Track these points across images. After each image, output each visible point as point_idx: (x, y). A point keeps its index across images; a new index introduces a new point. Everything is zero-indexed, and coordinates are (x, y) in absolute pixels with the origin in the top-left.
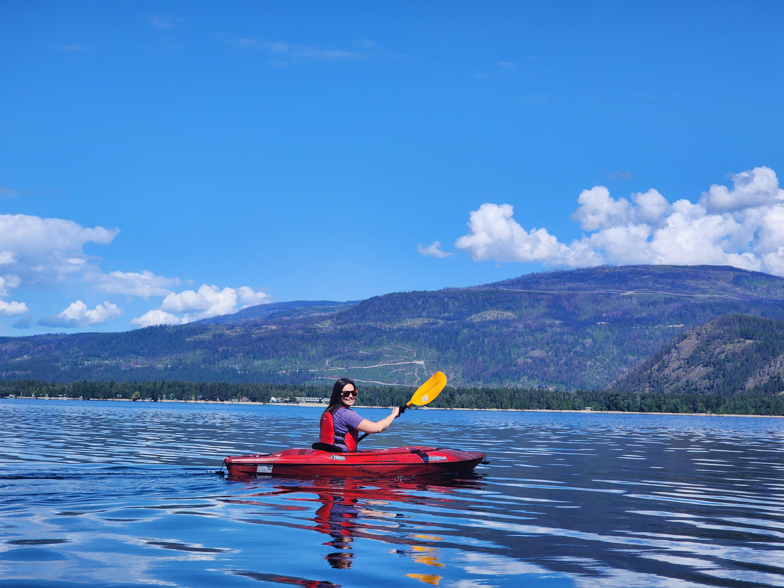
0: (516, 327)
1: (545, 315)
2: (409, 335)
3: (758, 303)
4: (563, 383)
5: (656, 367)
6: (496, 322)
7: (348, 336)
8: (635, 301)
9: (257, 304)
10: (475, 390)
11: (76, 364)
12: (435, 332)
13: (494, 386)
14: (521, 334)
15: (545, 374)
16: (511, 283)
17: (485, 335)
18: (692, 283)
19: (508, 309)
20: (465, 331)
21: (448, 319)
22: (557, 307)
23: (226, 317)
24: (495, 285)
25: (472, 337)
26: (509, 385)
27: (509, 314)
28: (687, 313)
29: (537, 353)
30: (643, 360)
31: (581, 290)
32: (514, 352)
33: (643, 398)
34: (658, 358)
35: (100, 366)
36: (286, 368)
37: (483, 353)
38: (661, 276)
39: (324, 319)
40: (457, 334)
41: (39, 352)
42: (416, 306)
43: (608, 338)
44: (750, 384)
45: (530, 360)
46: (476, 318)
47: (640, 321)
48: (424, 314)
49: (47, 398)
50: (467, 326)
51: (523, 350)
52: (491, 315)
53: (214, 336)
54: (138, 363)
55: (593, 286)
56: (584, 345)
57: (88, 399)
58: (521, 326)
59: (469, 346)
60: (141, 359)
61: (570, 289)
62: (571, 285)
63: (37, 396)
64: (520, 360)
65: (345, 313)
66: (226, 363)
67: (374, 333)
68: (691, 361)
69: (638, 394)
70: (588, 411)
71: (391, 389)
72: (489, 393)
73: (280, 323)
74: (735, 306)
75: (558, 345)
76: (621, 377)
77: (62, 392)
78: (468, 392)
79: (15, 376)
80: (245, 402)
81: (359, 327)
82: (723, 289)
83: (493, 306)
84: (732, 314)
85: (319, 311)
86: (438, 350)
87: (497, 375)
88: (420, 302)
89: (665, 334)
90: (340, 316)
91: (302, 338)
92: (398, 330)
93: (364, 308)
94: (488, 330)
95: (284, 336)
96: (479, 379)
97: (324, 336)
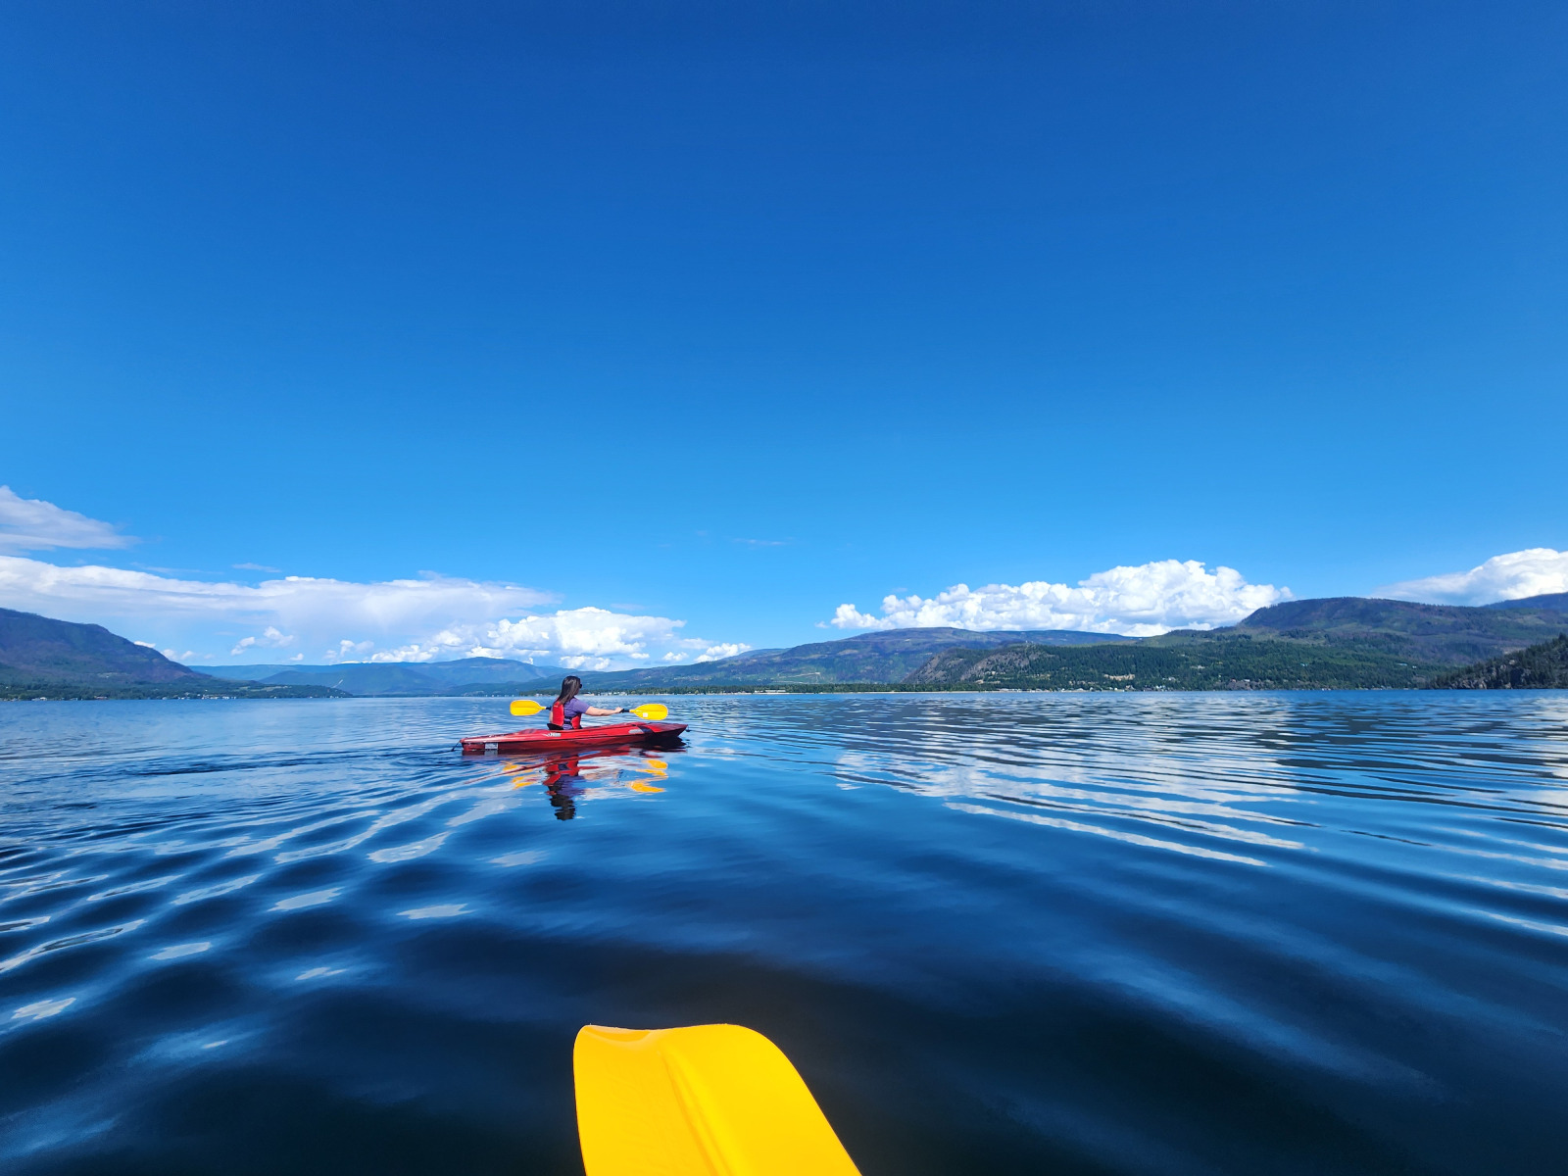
0: (859, 657)
1: (872, 651)
2: (813, 662)
3: (963, 642)
4: (881, 680)
5: (921, 672)
6: (850, 655)
7: (787, 663)
8: (910, 644)
9: (747, 651)
10: (843, 684)
11: (671, 679)
12: (824, 660)
13: (850, 683)
14: (861, 660)
15: (873, 677)
16: (856, 638)
17: (846, 661)
18: (934, 635)
19: (855, 649)
20: (837, 659)
21: (830, 654)
22: (877, 648)
23: (734, 657)
24: (849, 639)
25: (840, 662)
26: (857, 682)
27: (856, 651)
28: (934, 648)
29: (869, 668)
30: (916, 669)
31: (887, 640)
32: (859, 668)
33: (917, 686)
34: (922, 668)
35: (681, 680)
36: (760, 678)
37: (845, 669)
38: (921, 633)
39: (776, 656)
40: (834, 661)
41: (655, 675)
42: (816, 649)
43: (899, 660)
44: (963, 678)
45: (866, 671)
46: (841, 654)
47: (913, 652)
48: (819, 653)
50: (838, 657)
51: (863, 667)
52: (848, 652)
53: (729, 666)
54: (697, 678)
55: (892, 638)
56: (889, 664)
58: (861, 656)
59: (838, 665)
60: (698, 676)
61: (882, 640)
62: (882, 638)
64: (862, 671)
65: (785, 654)
66: (734, 677)
67: (798, 662)
68: (936, 669)
69: (914, 684)
70: (893, 692)
71: (806, 685)
72: (849, 685)
73: (757, 659)
74: (954, 644)
75: (878, 664)
76: (906, 677)
77: (666, 692)
78: (839, 685)
80: (744, 693)
81: (792, 659)
82: (949, 637)
83: (848, 648)
84: (953, 647)
85: (774, 653)
86: (825, 668)
87: (852, 678)
89: (925, 657)
90: (783, 655)
91: (767, 665)
92: (808, 660)
93: (794, 651)
94: (847, 658)
95: (760, 664)
96: (844, 680)
97: (777, 663)
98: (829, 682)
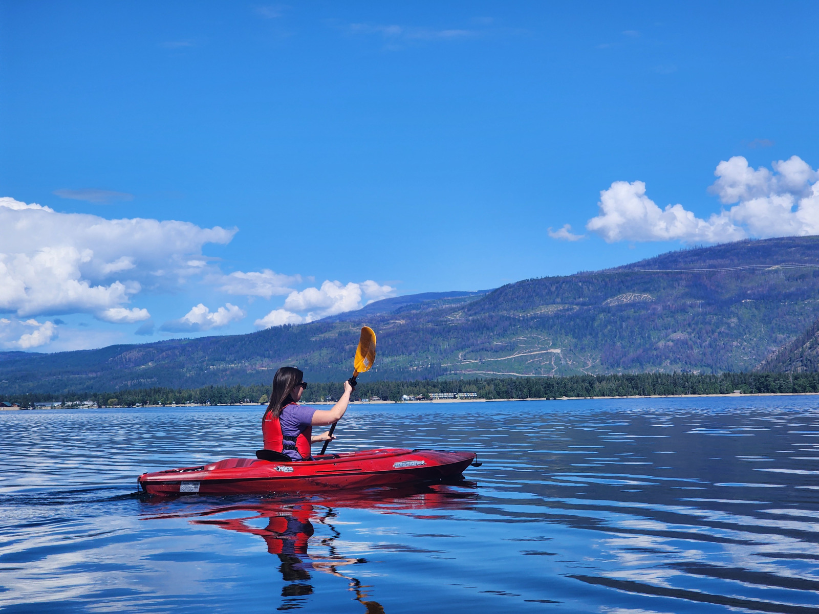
0: (654, 309)
1: (684, 296)
2: (543, 323)
4: (708, 365)
5: (808, 344)
6: (633, 305)
7: (480, 327)
8: (782, 276)
9: (383, 298)
10: (615, 377)
11: (201, 369)
12: (571, 318)
13: (634, 372)
14: (660, 317)
15: (688, 357)
16: (647, 264)
17: (623, 319)
19: (645, 291)
20: (601, 316)
21: (583, 304)
22: (697, 286)
23: (351, 313)
24: (630, 266)
25: (609, 322)
26: (651, 370)
27: (647, 296)
29: (678, 335)
30: (794, 338)
31: (723, 266)
32: (654, 335)
33: (796, 378)
34: (810, 334)
35: (225, 370)
36: (417, 363)
37: (622, 338)
38: (809, 248)
39: (454, 310)
40: (593, 319)
41: (164, 359)
42: (550, 293)
43: (754, 316)
45: (671, 344)
46: (612, 302)
47: (788, 296)
48: (559, 300)
49: (174, 405)
50: (603, 310)
51: (664, 333)
52: (628, 298)
53: (340, 334)
54: (264, 365)
55: (736, 261)
56: (729, 325)
57: (216, 405)
58: (659, 308)
59: (606, 331)
60: (266, 361)
61: (710, 266)
62: (711, 262)
63: (164, 403)
64: (661, 344)
65: (476, 303)
67: (507, 323)
69: (790, 374)
70: (737, 394)
71: (528, 380)
72: (630, 379)
73: (409, 317)
75: (700, 326)
76: (771, 357)
77: (189, 399)
78: (608, 379)
79: (140, 384)
80: (376, 402)
81: (491, 317)
83: (629, 289)
85: (449, 302)
86: (574, 337)
87: (638, 361)
88: (553, 289)
89: (816, 309)
90: (471, 306)
91: (432, 331)
92: (533, 318)
93: (496, 297)
94: (625, 313)
95: (414, 330)
96: (618, 366)
97: (456, 328)
98: (582, 371)
